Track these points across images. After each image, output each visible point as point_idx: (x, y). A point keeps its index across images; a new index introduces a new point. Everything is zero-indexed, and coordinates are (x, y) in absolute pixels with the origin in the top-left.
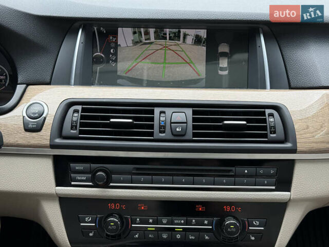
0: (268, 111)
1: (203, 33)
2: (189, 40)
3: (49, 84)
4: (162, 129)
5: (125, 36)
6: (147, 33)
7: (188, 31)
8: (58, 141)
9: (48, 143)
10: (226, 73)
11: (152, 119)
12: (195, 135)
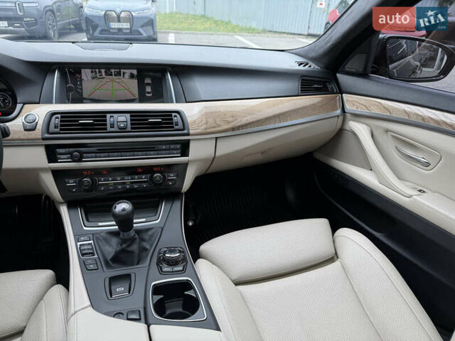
0: (173, 114)
1: (135, 72)
2: (127, 76)
3: (39, 103)
4: (112, 126)
5: (86, 74)
6: (100, 72)
7: (125, 71)
8: (47, 135)
9: (40, 137)
10: (151, 95)
11: (106, 121)
12: (132, 128)
